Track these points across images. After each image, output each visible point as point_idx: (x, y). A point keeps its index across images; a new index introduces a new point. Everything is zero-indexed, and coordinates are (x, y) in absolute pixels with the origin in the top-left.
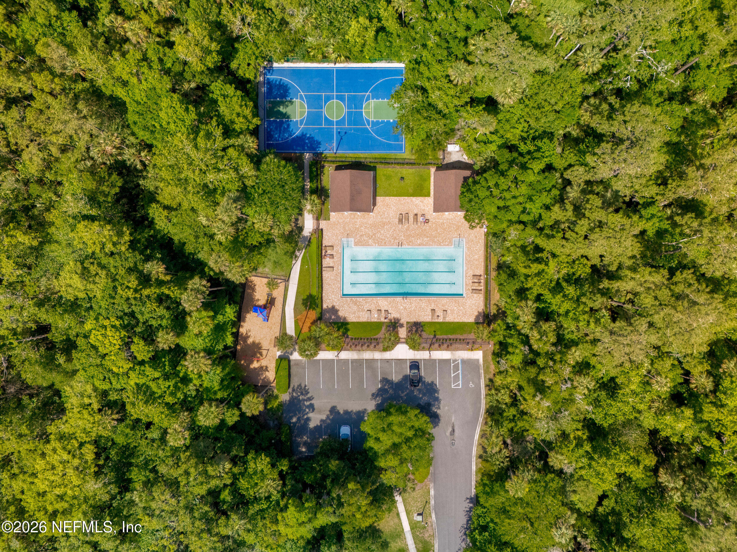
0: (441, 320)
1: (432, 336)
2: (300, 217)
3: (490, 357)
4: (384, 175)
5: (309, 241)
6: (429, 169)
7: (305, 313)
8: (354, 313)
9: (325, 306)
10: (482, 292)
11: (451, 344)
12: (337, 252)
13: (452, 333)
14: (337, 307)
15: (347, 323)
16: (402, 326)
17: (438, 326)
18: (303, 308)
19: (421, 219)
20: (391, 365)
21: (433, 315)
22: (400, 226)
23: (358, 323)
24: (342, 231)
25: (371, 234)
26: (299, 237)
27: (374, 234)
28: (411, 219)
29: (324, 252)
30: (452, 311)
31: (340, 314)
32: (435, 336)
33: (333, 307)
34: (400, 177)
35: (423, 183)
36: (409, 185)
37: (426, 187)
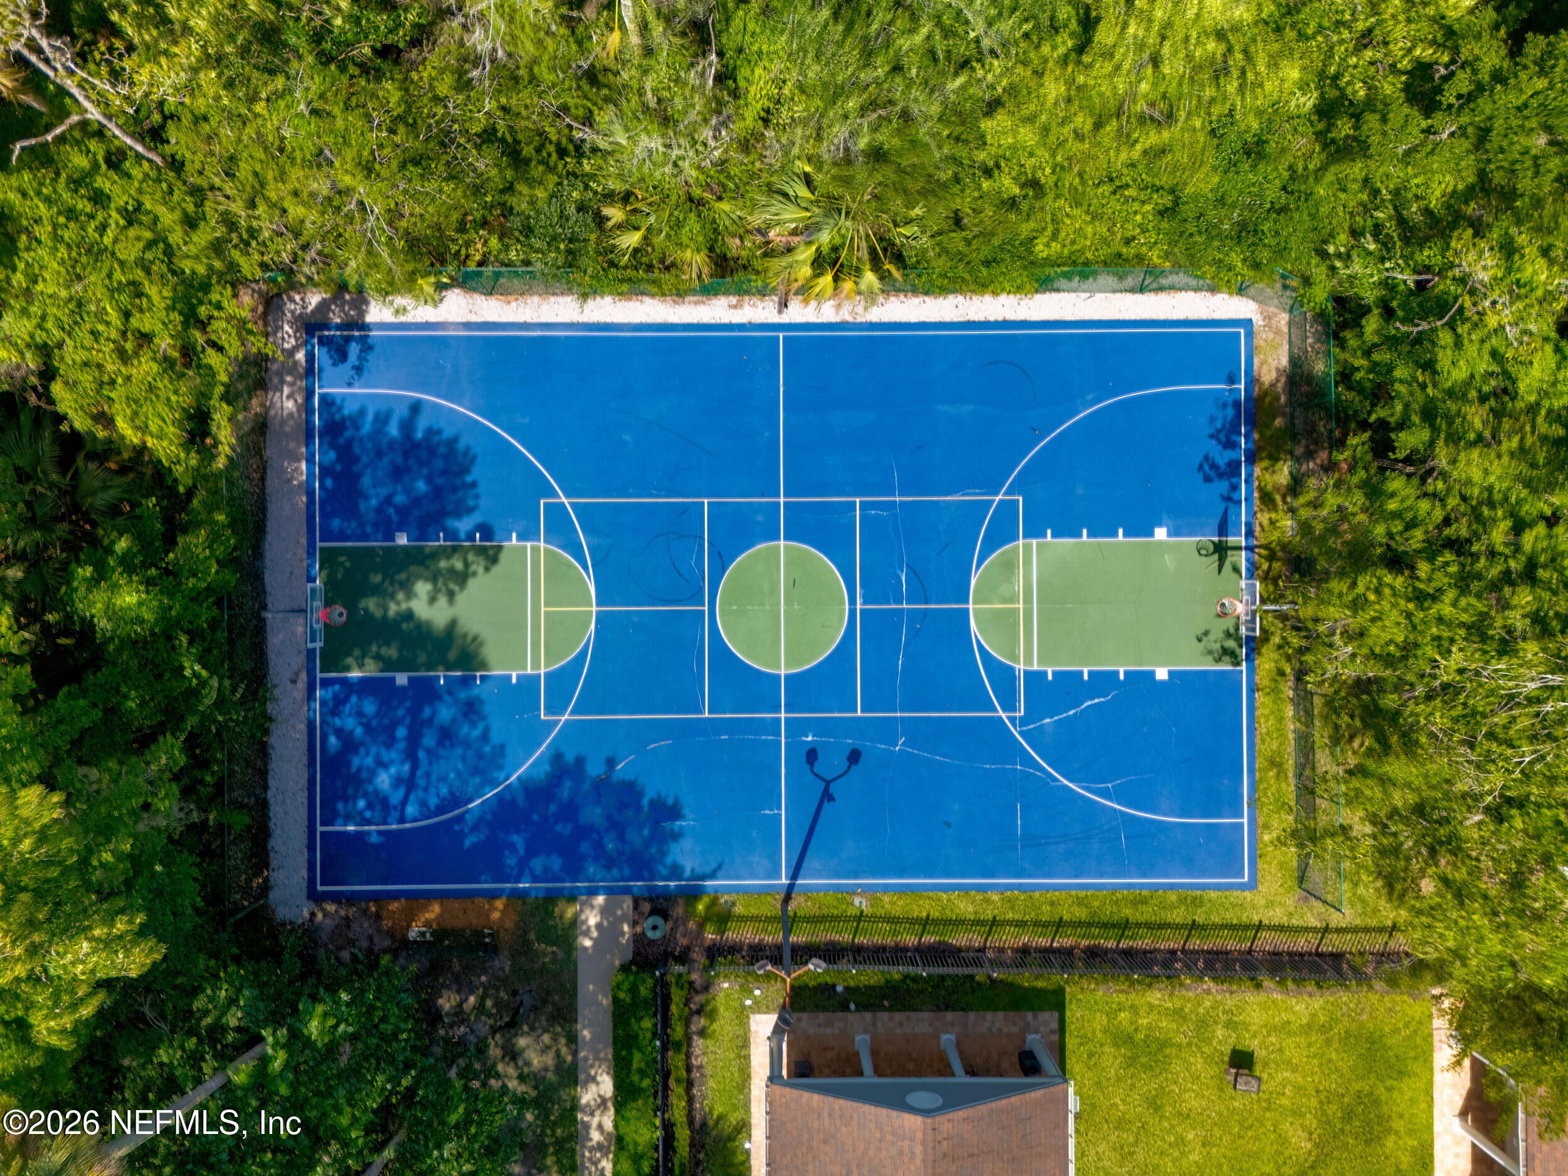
34: (1227, 1049)
35: (1380, 1090)
36: (1285, 1102)
37: (1401, 1116)
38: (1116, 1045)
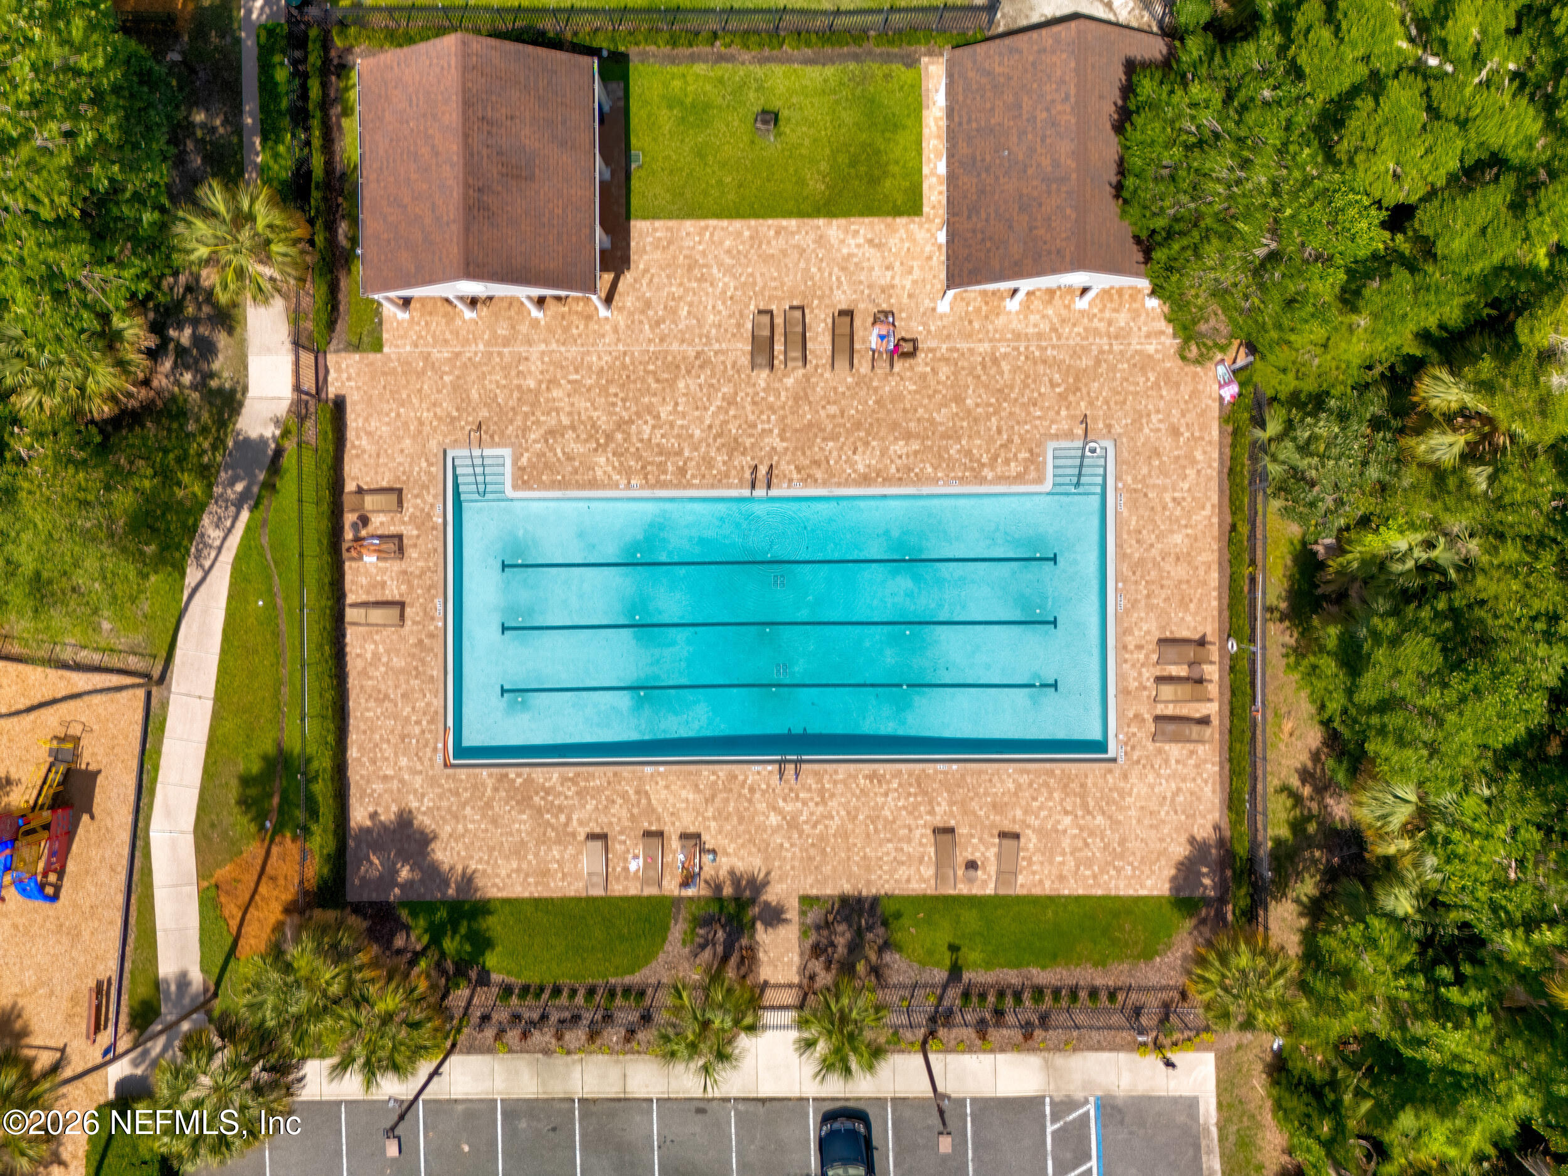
0: (985, 885)
1: (940, 975)
2: (222, 339)
3: (1258, 1085)
4: (672, 102)
5: (275, 464)
6: (911, 62)
7: (254, 850)
8: (519, 850)
9: (359, 815)
10: (1213, 732)
11: (1044, 1021)
12: (422, 521)
13: (1052, 958)
14: (423, 821)
15: (482, 908)
16: (774, 916)
17: (971, 919)
18: (240, 823)
19: (870, 338)
20: (720, 1127)
21: (943, 860)
22: (762, 376)
23: (538, 903)
24: (448, 406)
25: (604, 422)
26: (218, 444)
27: (622, 425)
28: (820, 341)
29: (350, 518)
30: (1050, 836)
31: (444, 855)
32: (955, 972)
33: (405, 821)
34: (757, 109)
35: (880, 143)
36: (804, 151)
37: (897, 162)
38: (670, 107)
